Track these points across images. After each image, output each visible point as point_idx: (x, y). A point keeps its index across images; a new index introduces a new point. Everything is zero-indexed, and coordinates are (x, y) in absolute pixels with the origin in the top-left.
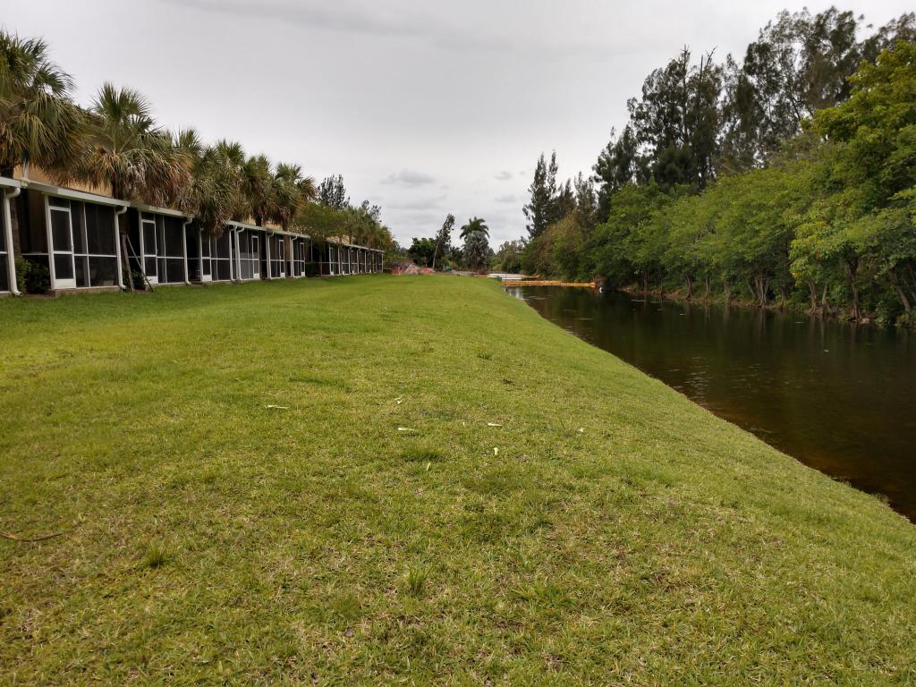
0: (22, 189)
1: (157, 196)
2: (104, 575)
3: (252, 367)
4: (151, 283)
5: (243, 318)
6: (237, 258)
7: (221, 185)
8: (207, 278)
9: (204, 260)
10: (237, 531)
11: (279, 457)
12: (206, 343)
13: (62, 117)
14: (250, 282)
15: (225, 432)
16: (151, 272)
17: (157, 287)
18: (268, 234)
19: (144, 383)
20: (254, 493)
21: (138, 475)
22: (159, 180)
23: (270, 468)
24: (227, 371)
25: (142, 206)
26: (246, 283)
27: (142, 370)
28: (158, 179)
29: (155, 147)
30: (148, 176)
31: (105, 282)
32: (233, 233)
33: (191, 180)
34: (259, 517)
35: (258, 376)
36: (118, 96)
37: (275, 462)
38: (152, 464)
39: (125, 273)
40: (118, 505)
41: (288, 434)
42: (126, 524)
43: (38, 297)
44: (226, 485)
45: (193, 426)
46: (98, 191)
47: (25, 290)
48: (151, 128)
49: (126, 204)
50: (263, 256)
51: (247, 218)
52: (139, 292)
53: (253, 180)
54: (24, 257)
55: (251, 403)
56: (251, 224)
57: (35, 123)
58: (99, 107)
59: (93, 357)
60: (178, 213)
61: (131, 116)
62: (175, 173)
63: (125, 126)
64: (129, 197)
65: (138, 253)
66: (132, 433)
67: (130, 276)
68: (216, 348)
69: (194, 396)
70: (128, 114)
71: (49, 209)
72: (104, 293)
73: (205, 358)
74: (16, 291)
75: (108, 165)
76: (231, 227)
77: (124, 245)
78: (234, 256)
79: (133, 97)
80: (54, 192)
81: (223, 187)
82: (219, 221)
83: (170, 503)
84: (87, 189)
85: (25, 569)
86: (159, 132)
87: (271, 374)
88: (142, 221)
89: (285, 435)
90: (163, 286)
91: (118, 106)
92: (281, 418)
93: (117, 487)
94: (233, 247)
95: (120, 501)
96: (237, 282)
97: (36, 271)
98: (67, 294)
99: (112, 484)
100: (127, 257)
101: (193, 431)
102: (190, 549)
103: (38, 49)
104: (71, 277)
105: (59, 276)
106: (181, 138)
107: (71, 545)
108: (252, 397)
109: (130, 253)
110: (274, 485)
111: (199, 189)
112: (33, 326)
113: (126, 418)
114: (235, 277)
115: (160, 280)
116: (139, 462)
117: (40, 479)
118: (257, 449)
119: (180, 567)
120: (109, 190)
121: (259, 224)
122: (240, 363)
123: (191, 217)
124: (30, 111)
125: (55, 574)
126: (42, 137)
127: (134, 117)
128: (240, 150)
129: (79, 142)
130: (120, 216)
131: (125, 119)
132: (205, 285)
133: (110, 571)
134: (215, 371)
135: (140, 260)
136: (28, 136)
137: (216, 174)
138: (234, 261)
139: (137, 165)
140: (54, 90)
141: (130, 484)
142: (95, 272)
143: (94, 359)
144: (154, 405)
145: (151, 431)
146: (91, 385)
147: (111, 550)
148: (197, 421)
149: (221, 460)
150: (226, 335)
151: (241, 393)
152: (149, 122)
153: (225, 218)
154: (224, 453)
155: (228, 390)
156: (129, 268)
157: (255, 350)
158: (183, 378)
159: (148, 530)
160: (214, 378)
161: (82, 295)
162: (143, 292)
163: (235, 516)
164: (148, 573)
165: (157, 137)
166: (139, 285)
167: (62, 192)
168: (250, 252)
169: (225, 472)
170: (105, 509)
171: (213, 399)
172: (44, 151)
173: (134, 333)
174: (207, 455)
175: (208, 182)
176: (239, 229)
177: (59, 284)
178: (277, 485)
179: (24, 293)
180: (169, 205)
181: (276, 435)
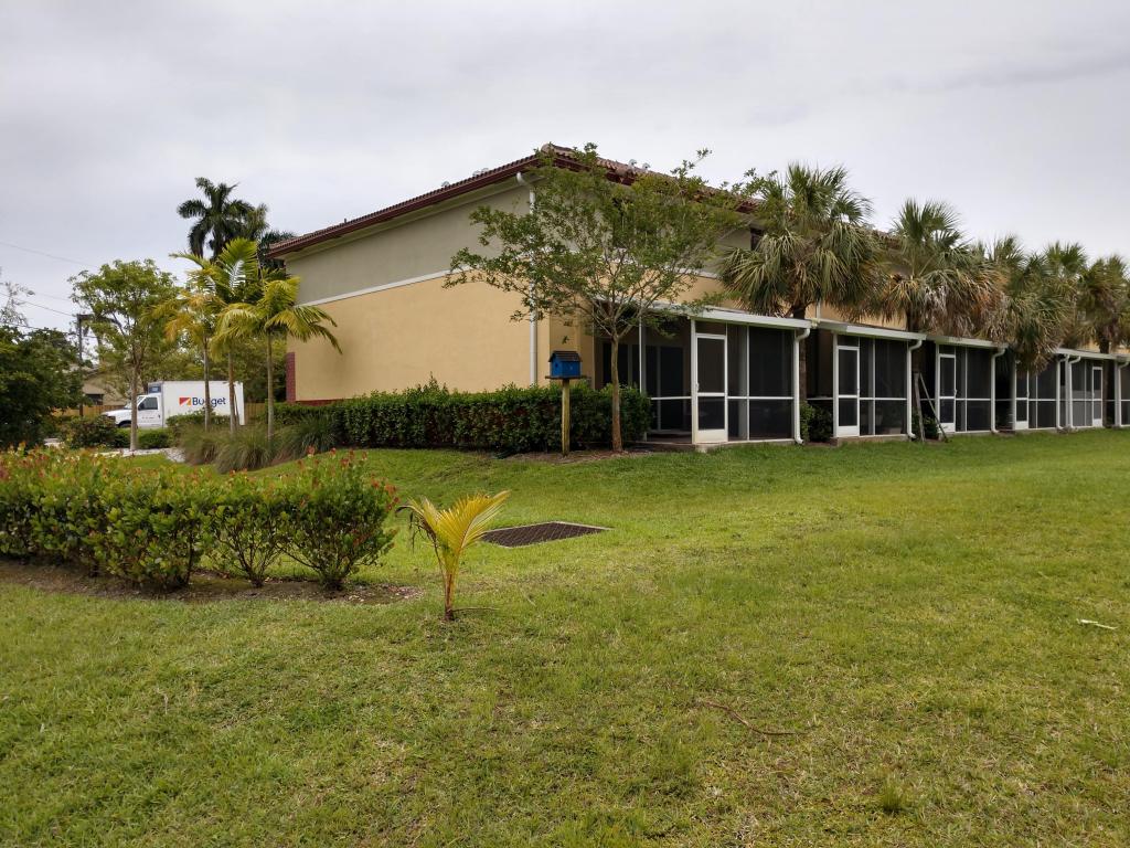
0: (811, 330)
1: (960, 325)
2: (829, 801)
3: (1067, 558)
4: (946, 431)
5: (1064, 484)
6: (1067, 398)
7: (1048, 303)
8: (1021, 426)
9: (1018, 402)
10: (1007, 799)
11: (1089, 705)
12: (1004, 516)
13: (856, 247)
14: (1086, 431)
15: (1010, 649)
16: (946, 418)
17: (954, 436)
18: (1120, 364)
19: (915, 562)
20: (1040, 749)
21: (887, 682)
22: (963, 305)
23: (1071, 718)
24: (1026, 559)
25: (941, 338)
26: (1080, 432)
27: (914, 545)
28: (961, 304)
29: (961, 265)
30: (949, 300)
31: (892, 430)
32: (1063, 365)
33: (1005, 300)
34: (1043, 789)
35: (1073, 573)
36: (921, 212)
37: (1080, 709)
38: (905, 671)
39: (915, 418)
40: (859, 715)
41: (1109, 669)
42: (864, 743)
43: (820, 445)
44: (999, 727)
45: (967, 631)
46: (891, 324)
47: (807, 438)
48: (958, 243)
49: (920, 337)
50: (1110, 393)
51: (1087, 342)
52: (930, 442)
53: (1097, 291)
54: (809, 402)
55: (1058, 612)
56: (1092, 351)
57: (828, 257)
58: (899, 228)
59: (863, 521)
60: (986, 344)
61: (934, 233)
62: (984, 294)
63: (927, 246)
64: (926, 328)
65: (932, 395)
66: (888, 625)
67: (921, 424)
68: (1018, 524)
69: (974, 590)
70: (931, 231)
71: (837, 348)
72: (889, 443)
73: (998, 538)
74: (799, 439)
75: (903, 294)
76: (1062, 356)
77: (916, 385)
78: (1063, 395)
79: (939, 210)
80: (842, 330)
81: (1053, 305)
82: (1043, 350)
83: (922, 730)
84: (880, 324)
85: (751, 763)
86: (967, 247)
87: (1095, 573)
88: (939, 356)
89: (1104, 671)
90: (962, 436)
91: (920, 223)
92: (1101, 642)
93: (860, 692)
94: (1063, 383)
95: (861, 711)
96: (1066, 431)
97: (820, 417)
98: (850, 442)
99: (855, 687)
100: (918, 400)
101: (965, 636)
102: (937, 803)
103: (837, 178)
104: (854, 423)
105: (842, 423)
106: (996, 250)
107: (801, 751)
108: (1059, 602)
109: (922, 395)
110: (1073, 745)
111: (1016, 310)
112: (809, 478)
113: (885, 605)
114: (1063, 423)
115: (958, 428)
116: (890, 666)
117: (781, 661)
118: (1054, 683)
119: (920, 825)
120: (904, 322)
121: (1104, 349)
122: (1048, 550)
123: (1003, 347)
124: (825, 245)
125: (779, 781)
126: (835, 272)
127: (938, 234)
128: (1080, 252)
129: (871, 272)
130: (913, 352)
131: (928, 237)
132: (1019, 435)
133: (837, 798)
134: (1011, 557)
135: (933, 403)
136: (821, 273)
137: (1043, 288)
138: (1063, 403)
139: (936, 289)
140: (850, 219)
141: (876, 691)
142: (881, 418)
143: (863, 525)
144: (921, 592)
145: (911, 628)
146: (854, 556)
147: (842, 773)
148: (972, 625)
149: (998, 686)
150: (1035, 507)
151: (1043, 594)
152: (956, 236)
153: (1052, 345)
154: (1003, 678)
155: (1024, 588)
156: (920, 413)
157: (1074, 532)
158: (964, 561)
159: (888, 759)
160: (1007, 567)
161: (865, 445)
162: (936, 443)
163: (1007, 775)
164: (879, 817)
165: (965, 253)
166: (931, 433)
167: (852, 329)
168: (1089, 389)
169: (1000, 707)
170: (844, 717)
171: (1001, 598)
172: (835, 287)
173: (914, 495)
174: (980, 675)
175: (1029, 301)
176: (1072, 358)
177: (843, 432)
178: (1079, 746)
179: (806, 442)
180: (974, 334)
181: (1088, 666)
